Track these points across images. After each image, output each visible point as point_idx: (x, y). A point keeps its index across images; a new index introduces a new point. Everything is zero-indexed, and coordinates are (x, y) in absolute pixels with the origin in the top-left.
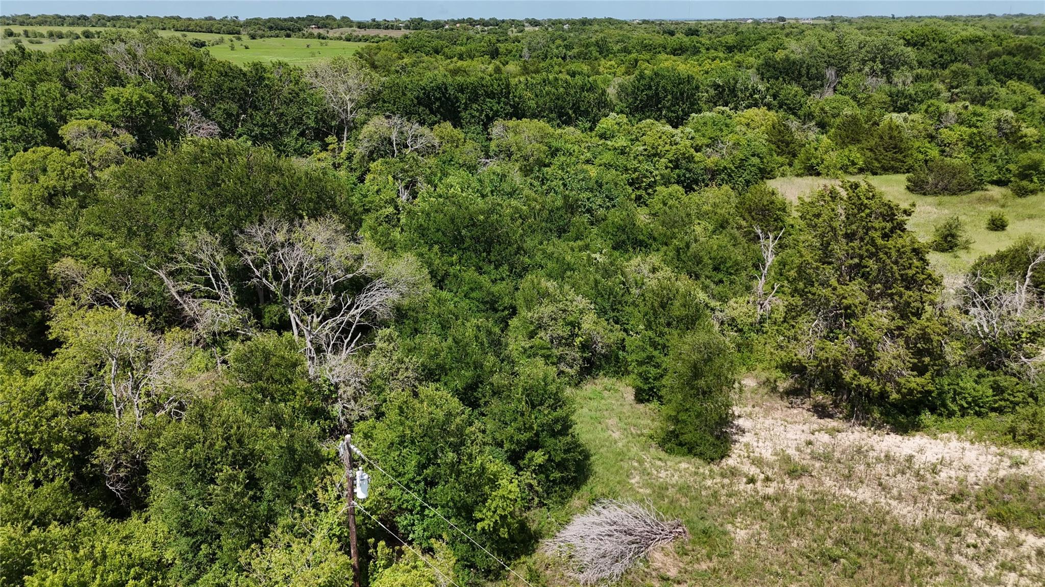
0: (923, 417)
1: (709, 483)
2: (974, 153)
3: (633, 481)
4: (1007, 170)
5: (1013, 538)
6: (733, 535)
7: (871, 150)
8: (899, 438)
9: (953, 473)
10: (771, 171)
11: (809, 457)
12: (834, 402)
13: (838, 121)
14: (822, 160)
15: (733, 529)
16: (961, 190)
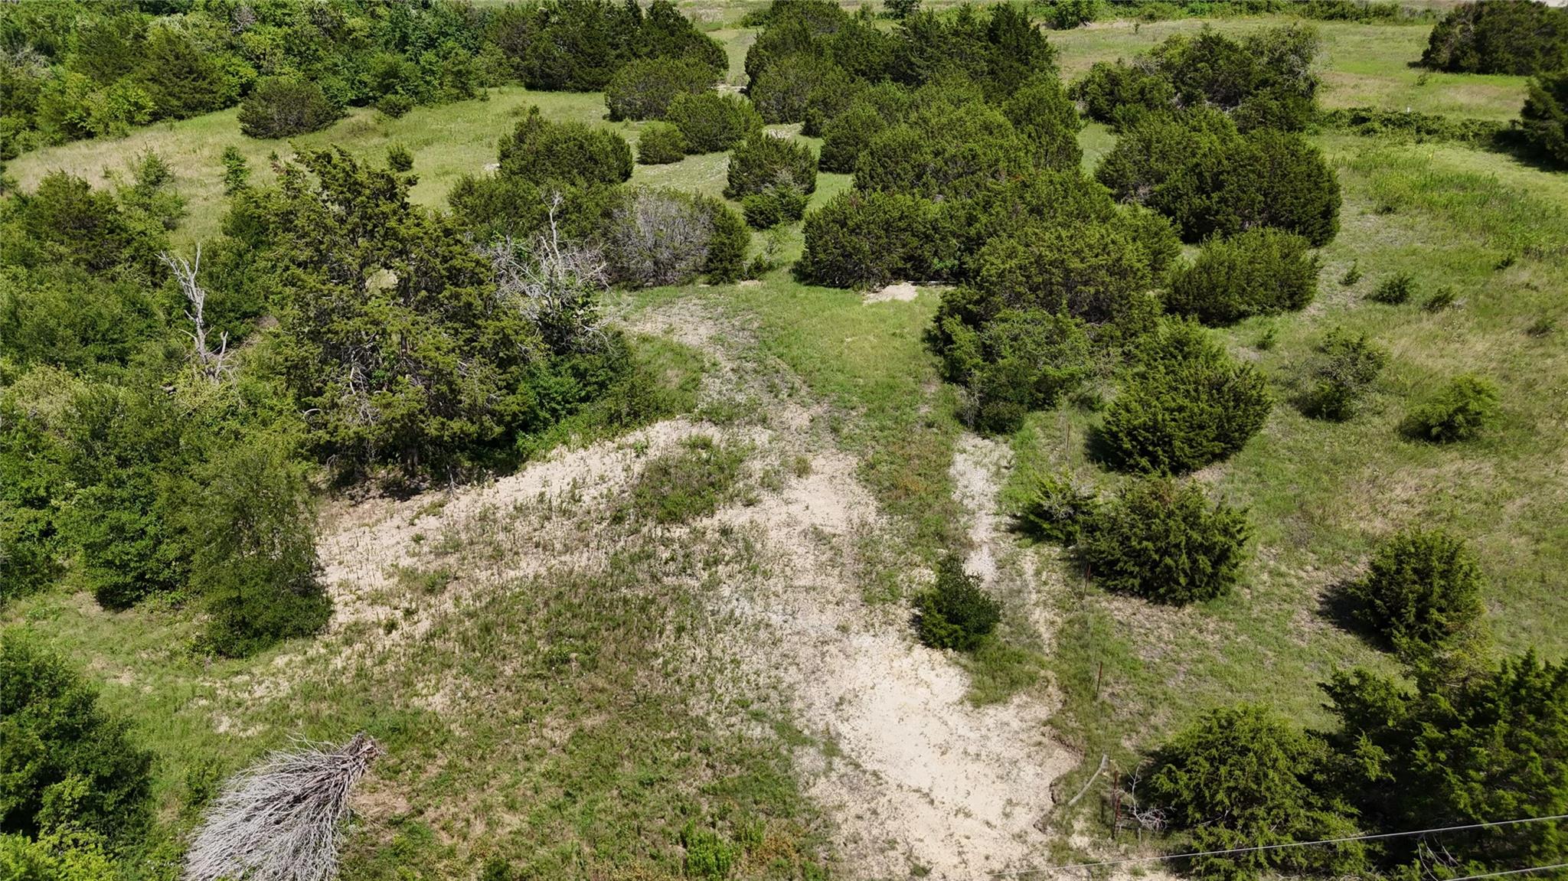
0: (520, 442)
1: (338, 663)
2: (301, 63)
3: (222, 729)
4: (360, 82)
5: (694, 531)
6: (429, 709)
7: (154, 80)
8: (512, 479)
9: (594, 492)
11: (433, 556)
12: (406, 471)
13: (73, 38)
14: (85, 110)
15: (423, 702)
16: (321, 122)
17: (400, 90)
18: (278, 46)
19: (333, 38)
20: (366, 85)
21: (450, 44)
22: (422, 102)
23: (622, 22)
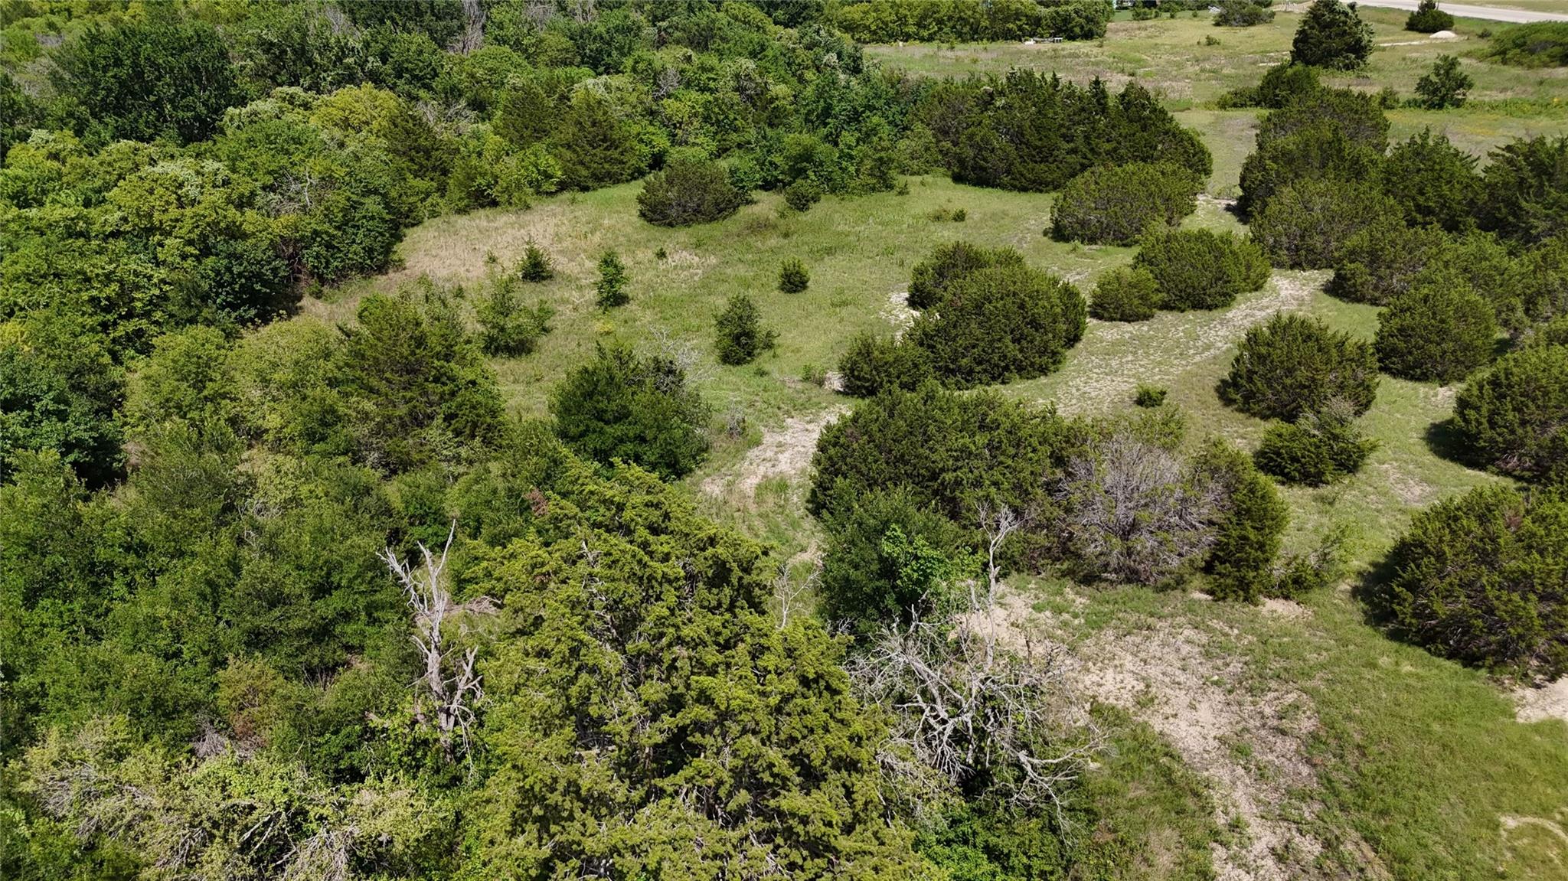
2: (716, 133)
4: (771, 163)
7: (567, 146)
10: (410, 211)
13: (503, 96)
14: (496, 178)
16: (720, 211)
17: (813, 177)
18: (695, 115)
19: (754, 105)
20: (777, 168)
21: (875, 120)
22: (833, 191)
23: (1083, 109)
